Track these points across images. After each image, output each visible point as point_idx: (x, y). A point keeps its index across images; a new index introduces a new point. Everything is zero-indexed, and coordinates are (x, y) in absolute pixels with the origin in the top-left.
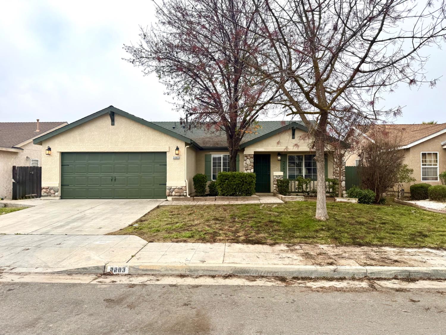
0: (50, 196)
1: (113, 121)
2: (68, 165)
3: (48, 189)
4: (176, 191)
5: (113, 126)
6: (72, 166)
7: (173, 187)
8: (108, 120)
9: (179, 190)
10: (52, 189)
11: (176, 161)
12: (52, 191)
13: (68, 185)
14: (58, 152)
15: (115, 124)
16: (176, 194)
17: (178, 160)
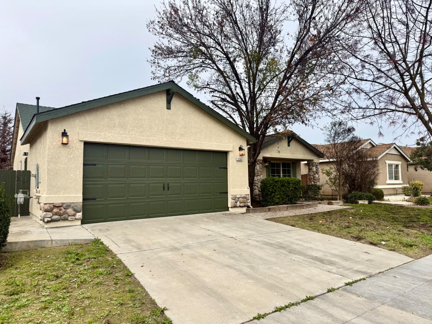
0: (66, 219)
1: (169, 102)
2: (95, 165)
3: (62, 208)
4: (242, 201)
5: (169, 110)
6: (101, 166)
7: (238, 196)
8: (162, 100)
9: (244, 199)
10: (68, 206)
11: (239, 163)
12: (70, 211)
13: (95, 199)
14: (81, 141)
15: (172, 108)
16: (241, 204)
17: (240, 162)
